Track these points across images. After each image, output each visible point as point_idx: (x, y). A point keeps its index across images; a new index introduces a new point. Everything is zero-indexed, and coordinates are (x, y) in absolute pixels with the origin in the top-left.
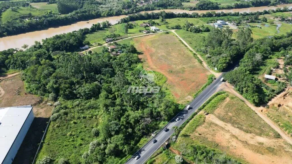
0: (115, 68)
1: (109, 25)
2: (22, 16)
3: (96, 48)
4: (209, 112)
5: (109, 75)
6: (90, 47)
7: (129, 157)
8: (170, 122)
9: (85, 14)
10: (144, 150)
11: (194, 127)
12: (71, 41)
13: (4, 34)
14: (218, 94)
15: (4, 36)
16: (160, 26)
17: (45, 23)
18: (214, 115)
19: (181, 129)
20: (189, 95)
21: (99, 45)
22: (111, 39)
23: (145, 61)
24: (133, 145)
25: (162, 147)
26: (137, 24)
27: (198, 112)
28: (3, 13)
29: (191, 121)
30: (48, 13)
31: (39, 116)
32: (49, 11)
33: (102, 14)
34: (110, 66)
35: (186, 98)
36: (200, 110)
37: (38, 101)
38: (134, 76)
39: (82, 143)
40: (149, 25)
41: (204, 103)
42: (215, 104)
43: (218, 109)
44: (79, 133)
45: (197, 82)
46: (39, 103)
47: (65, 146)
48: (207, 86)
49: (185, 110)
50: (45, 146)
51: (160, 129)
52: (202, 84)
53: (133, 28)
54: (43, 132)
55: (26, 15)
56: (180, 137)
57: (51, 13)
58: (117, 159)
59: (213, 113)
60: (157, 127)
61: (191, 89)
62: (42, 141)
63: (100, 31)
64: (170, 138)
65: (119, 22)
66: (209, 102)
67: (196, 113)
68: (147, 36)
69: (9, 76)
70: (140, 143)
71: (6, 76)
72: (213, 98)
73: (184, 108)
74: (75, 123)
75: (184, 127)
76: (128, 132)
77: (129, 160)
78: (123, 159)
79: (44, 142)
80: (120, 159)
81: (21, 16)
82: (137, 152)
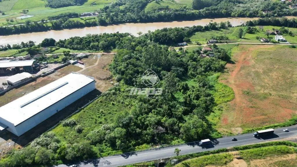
0: (190, 70)
1: (230, 26)
2: (161, 7)
3: (192, 47)
4: (245, 158)
5: (176, 75)
6: (188, 44)
7: (119, 153)
8: (187, 144)
9: (214, 12)
10: (136, 154)
11: (205, 162)
12: (172, 35)
13: (138, 20)
14: (284, 143)
15: (137, 22)
16: (293, 36)
17: (172, 16)
18: (246, 164)
19: (191, 157)
20: (241, 127)
21: (198, 44)
22: (215, 40)
23: (229, 72)
24: (132, 145)
25: (153, 162)
26: (263, 30)
27: (232, 150)
28: (149, 4)
29: (211, 155)
30: (183, 8)
31: (98, 89)
32: (185, 6)
33: (233, 14)
34: (186, 67)
35: (233, 129)
36: (237, 149)
37: (108, 77)
38: (200, 84)
39: (103, 122)
40: (276, 33)
41: (250, 144)
42: (263, 153)
43: (263, 160)
44: (109, 113)
45: (269, 117)
46: (107, 80)
47: (92, 118)
48: (279, 127)
49: (216, 140)
50: (82, 111)
51: (170, 145)
52: (274, 122)
53: (254, 33)
54: (88, 101)
55: (164, 8)
56: (182, 164)
57: (185, 8)
58: (110, 148)
59: (248, 161)
60: (170, 142)
61: (252, 121)
62: (82, 107)
63: (213, 31)
64: (170, 159)
65: (243, 24)
66: (260, 147)
67: (227, 151)
68: (260, 46)
69: (111, 53)
70: (140, 147)
71: (110, 52)
72: (272, 144)
73: (218, 138)
74: (113, 104)
75: (197, 156)
76: (136, 131)
77: (118, 155)
78: (114, 151)
79: (83, 109)
80: (112, 149)
81: (159, 8)
82: (129, 153)
